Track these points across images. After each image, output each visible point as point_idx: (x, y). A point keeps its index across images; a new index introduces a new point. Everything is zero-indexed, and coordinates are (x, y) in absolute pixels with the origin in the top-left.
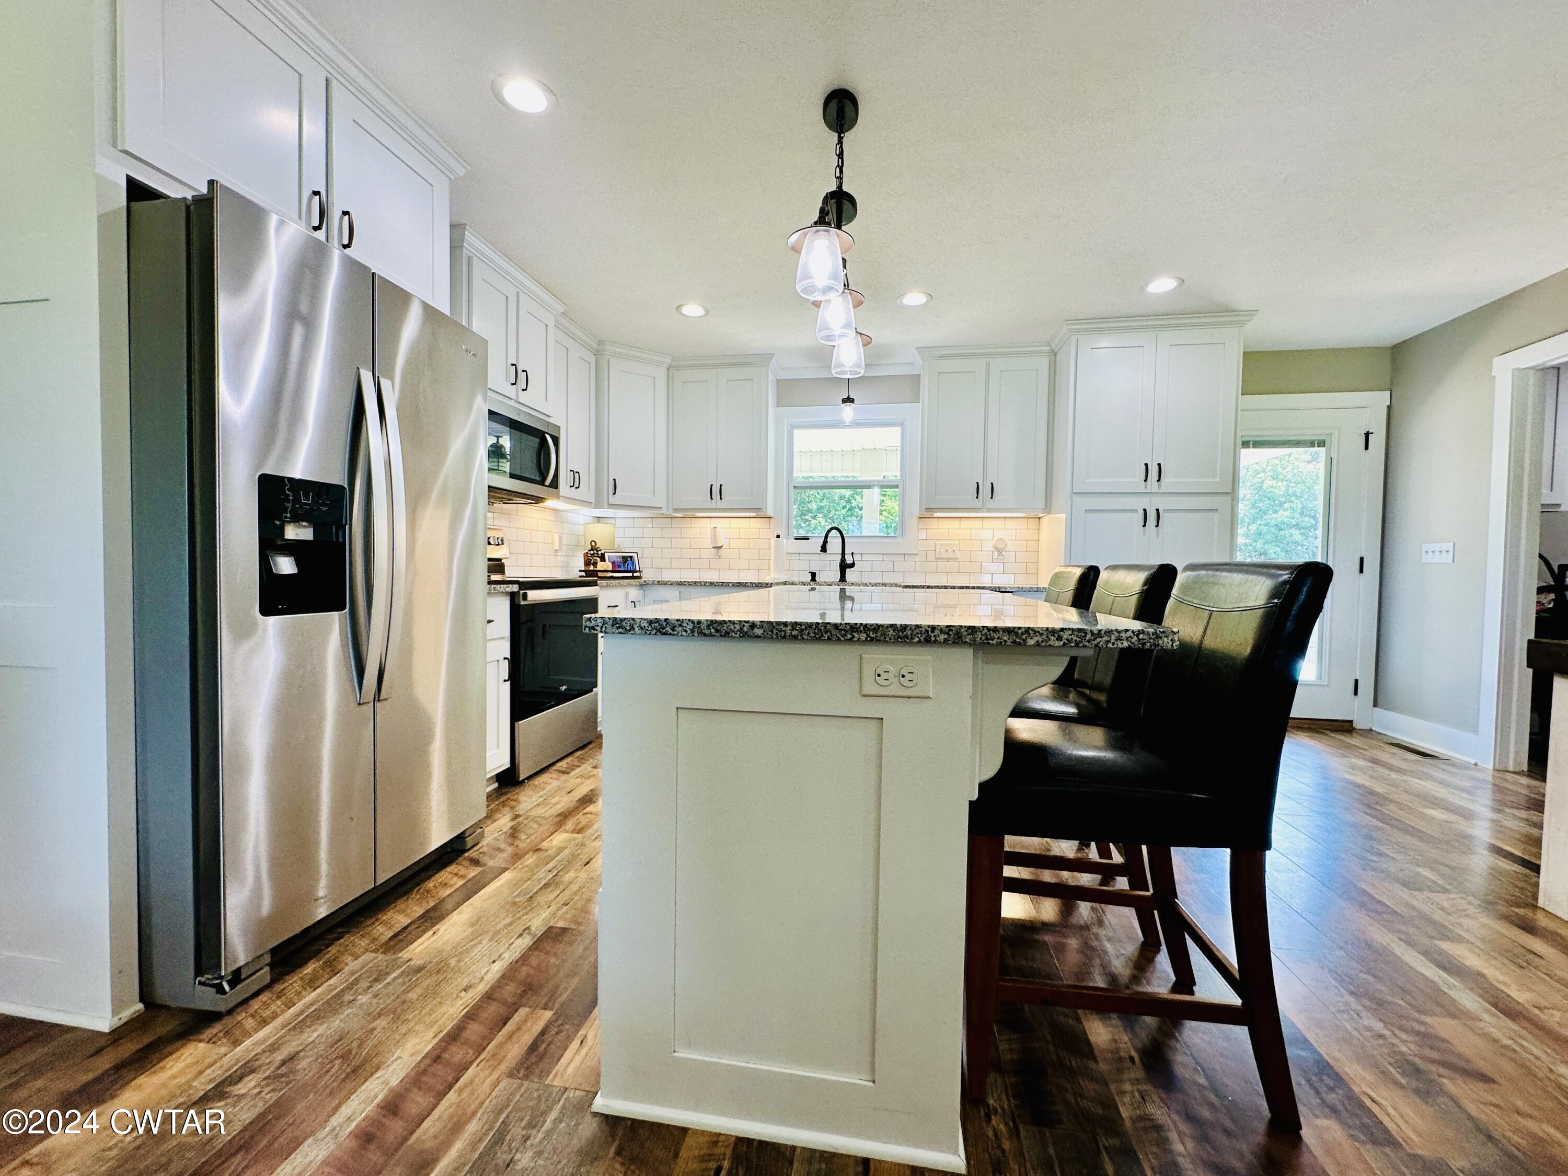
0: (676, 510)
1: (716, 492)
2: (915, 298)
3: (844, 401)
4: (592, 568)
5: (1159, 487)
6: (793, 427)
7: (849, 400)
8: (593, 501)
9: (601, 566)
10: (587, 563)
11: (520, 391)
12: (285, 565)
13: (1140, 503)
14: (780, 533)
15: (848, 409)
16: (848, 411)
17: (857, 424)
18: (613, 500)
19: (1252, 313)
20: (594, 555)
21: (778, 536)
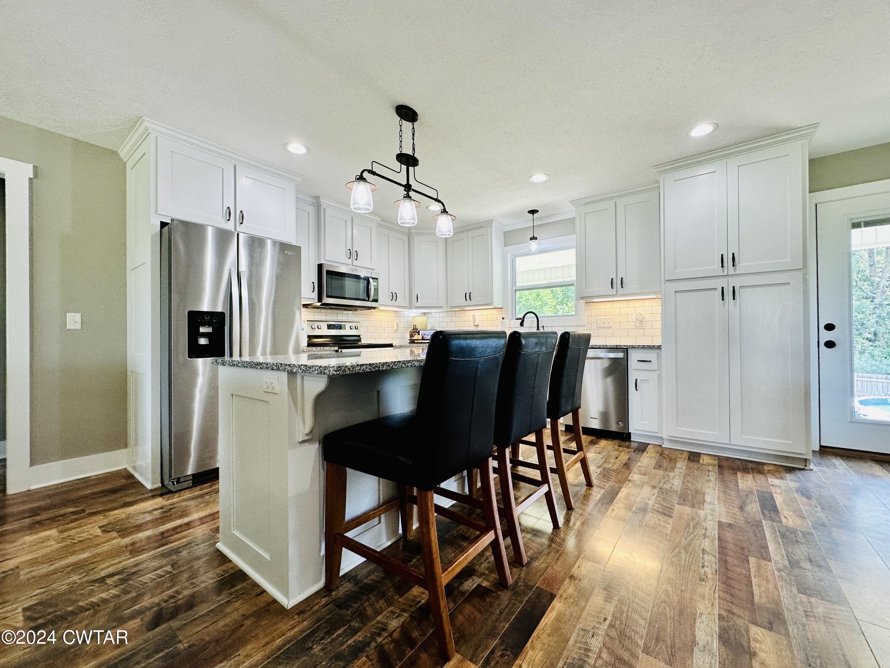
0: (451, 307)
1: (468, 297)
2: (539, 178)
3: (531, 239)
4: (413, 338)
5: (735, 270)
6: (515, 256)
7: (533, 238)
8: (407, 305)
9: (416, 337)
10: (411, 336)
11: (354, 260)
12: (203, 341)
13: (719, 283)
14: (504, 317)
15: (534, 243)
16: (534, 245)
17: (540, 252)
18: (417, 305)
19: (815, 126)
20: (415, 331)
21: (503, 318)
